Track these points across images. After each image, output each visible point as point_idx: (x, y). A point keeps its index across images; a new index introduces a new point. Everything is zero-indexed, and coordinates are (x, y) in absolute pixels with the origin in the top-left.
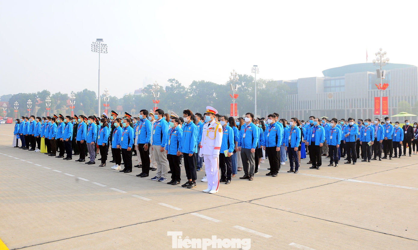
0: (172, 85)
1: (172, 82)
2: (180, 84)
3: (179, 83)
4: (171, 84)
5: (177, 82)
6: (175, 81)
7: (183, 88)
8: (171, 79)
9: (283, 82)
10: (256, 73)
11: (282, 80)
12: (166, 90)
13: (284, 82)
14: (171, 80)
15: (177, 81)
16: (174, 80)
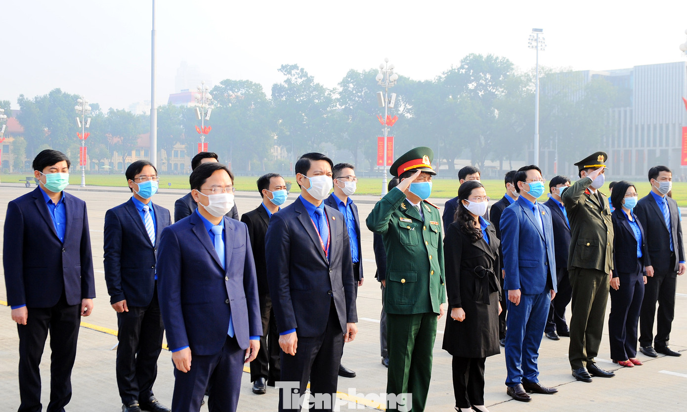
0: (288, 81)
1: (290, 73)
2: (310, 80)
3: (309, 76)
4: (285, 78)
5: (303, 74)
6: (298, 71)
7: (319, 89)
8: (288, 65)
9: (591, 74)
10: (539, 48)
11: (588, 71)
12: (273, 95)
13: (593, 76)
14: (287, 69)
15: (302, 70)
16: (295, 67)
